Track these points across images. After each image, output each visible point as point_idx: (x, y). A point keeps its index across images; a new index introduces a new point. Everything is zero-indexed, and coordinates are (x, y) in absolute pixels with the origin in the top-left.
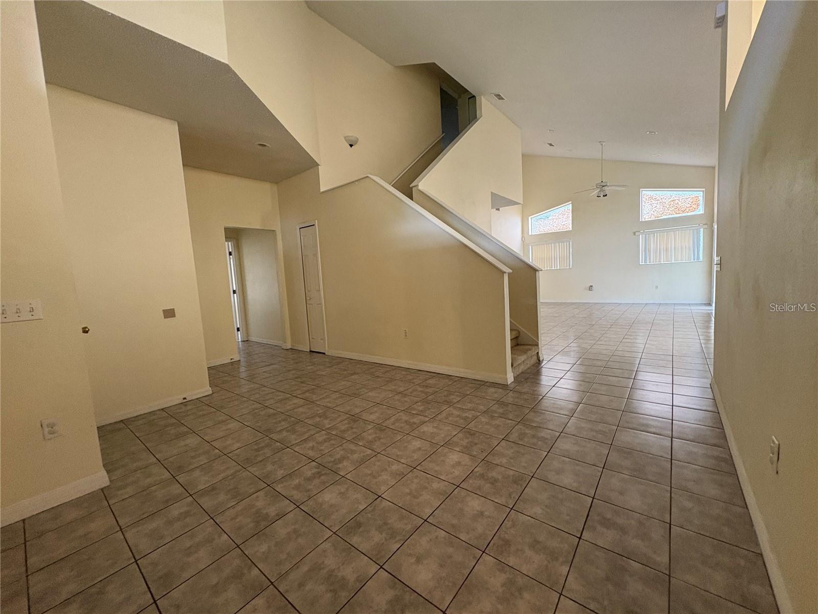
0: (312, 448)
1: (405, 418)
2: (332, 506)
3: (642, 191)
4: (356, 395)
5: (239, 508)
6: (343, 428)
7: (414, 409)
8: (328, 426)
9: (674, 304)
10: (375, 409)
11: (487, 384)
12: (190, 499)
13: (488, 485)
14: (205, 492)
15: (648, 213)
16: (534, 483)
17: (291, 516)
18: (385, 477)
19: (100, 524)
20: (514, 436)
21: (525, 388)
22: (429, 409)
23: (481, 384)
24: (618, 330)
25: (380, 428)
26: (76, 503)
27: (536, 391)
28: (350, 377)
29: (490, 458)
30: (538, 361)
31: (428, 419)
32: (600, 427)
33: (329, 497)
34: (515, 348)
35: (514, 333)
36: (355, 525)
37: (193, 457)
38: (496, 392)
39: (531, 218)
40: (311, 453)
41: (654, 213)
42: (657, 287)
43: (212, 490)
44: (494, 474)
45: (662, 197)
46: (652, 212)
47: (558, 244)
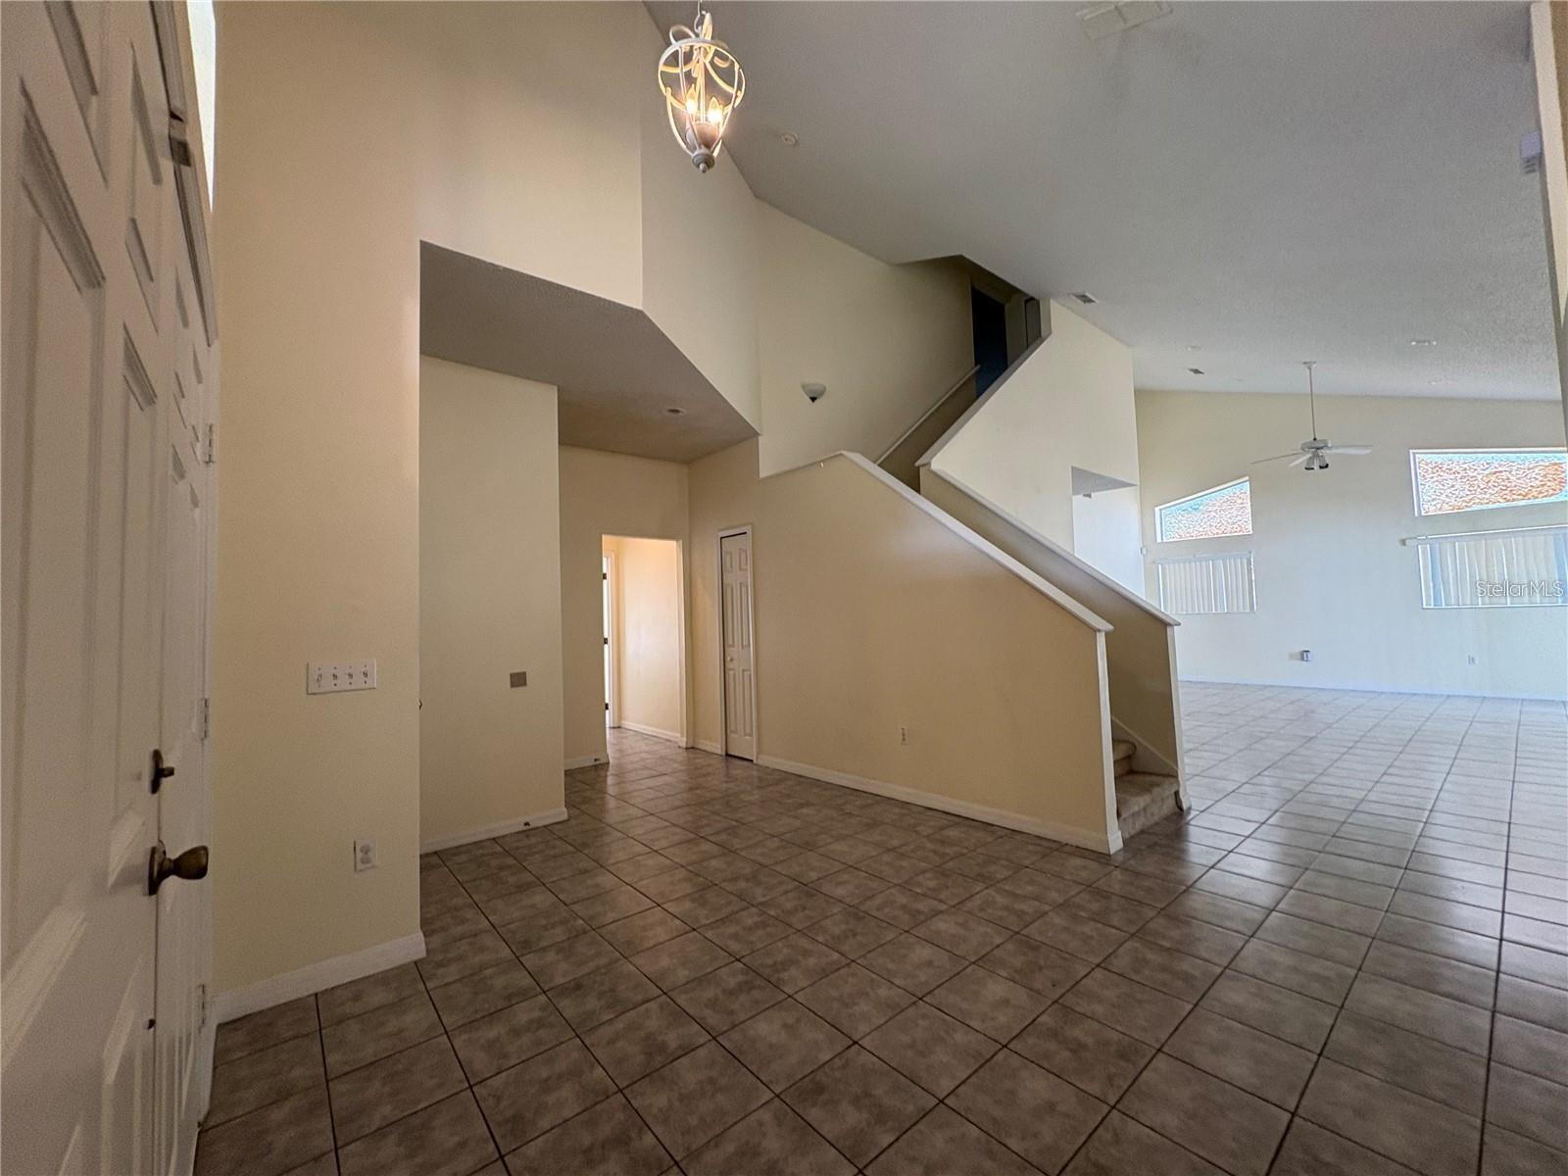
0: (735, 937)
1: (902, 899)
2: (771, 1046)
3: (1414, 453)
4: (809, 846)
5: (620, 1025)
6: (789, 906)
7: (920, 885)
8: (763, 900)
9: (1523, 700)
10: (846, 877)
11: (1066, 849)
12: (543, 998)
13: (1066, 1054)
14: (564, 991)
15: (1434, 500)
16: (1161, 1062)
17: (702, 1052)
18: (866, 1009)
19: (416, 1019)
20: (1121, 962)
21: (1150, 865)
22: (947, 887)
23: (1056, 848)
24: (1370, 753)
25: (855, 913)
26: (383, 979)
27: (1172, 873)
28: (799, 811)
29: (1070, 1000)
30: (1178, 810)
31: (945, 907)
32: (1316, 967)
33: (767, 1029)
34: (1126, 778)
35: (1124, 749)
36: (812, 1087)
37: (545, 928)
38: (1085, 868)
39: (1161, 510)
40: (734, 946)
41: (1448, 500)
42: (1472, 660)
43: (577, 987)
44: (1077, 1032)
45: (1465, 466)
46: (1443, 497)
47: (1221, 562)
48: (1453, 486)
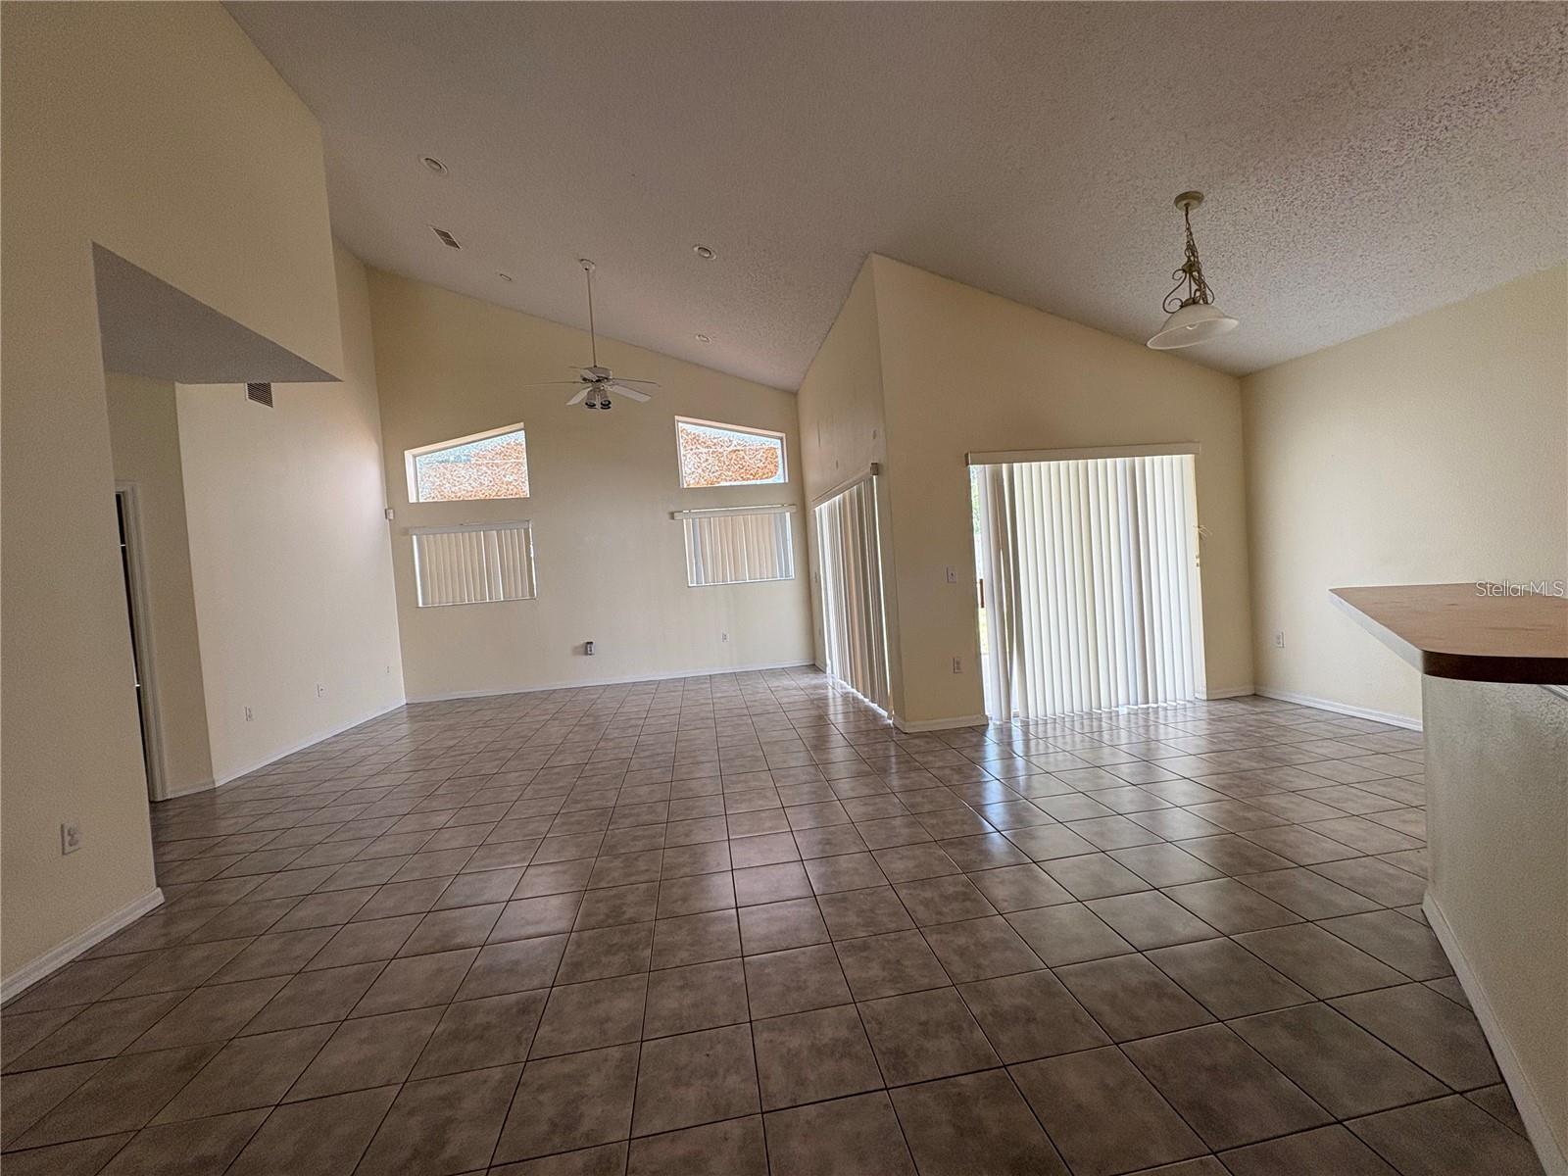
3: (678, 421)
15: (693, 472)
39: (413, 456)
41: (703, 474)
42: (725, 637)
45: (715, 441)
46: (700, 471)
47: (495, 532)
48: (707, 460)
